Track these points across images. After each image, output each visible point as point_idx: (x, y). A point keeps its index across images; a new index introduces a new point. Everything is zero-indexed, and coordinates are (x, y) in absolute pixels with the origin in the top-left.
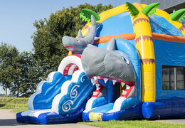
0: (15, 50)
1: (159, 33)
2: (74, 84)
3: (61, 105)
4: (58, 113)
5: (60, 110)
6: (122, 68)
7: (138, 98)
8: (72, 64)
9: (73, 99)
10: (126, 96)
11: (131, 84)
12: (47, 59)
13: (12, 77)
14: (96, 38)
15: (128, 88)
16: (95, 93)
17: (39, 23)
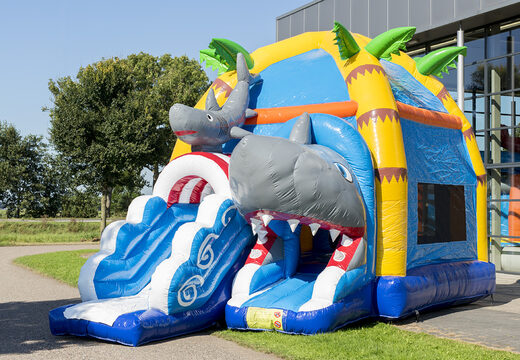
0: (13, 133)
1: (406, 104)
2: (206, 232)
3: (174, 289)
4: (166, 312)
5: (173, 304)
6: (338, 192)
7: (369, 268)
8: (193, 177)
9: (204, 272)
10: (344, 265)
11: (355, 234)
12: (79, 150)
13: (9, 180)
14: (249, 112)
15: (347, 242)
16: (255, 254)
17: (57, 85)
